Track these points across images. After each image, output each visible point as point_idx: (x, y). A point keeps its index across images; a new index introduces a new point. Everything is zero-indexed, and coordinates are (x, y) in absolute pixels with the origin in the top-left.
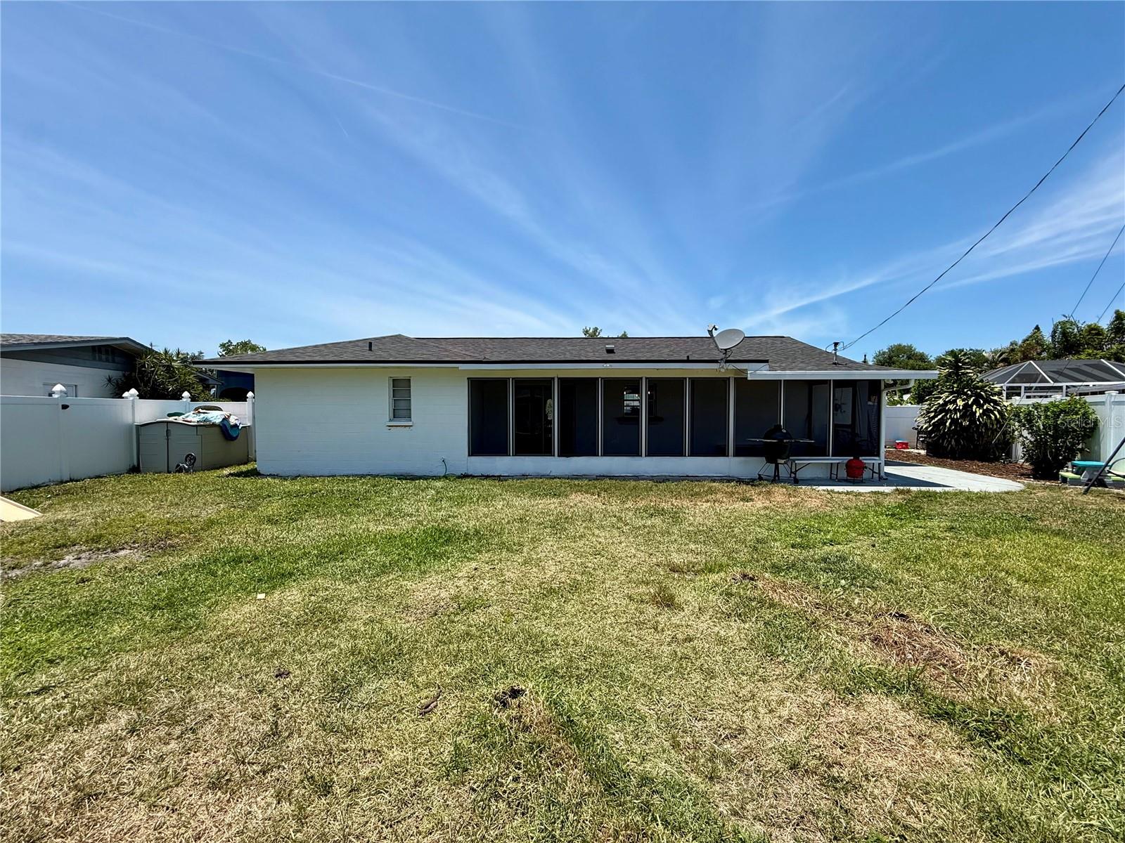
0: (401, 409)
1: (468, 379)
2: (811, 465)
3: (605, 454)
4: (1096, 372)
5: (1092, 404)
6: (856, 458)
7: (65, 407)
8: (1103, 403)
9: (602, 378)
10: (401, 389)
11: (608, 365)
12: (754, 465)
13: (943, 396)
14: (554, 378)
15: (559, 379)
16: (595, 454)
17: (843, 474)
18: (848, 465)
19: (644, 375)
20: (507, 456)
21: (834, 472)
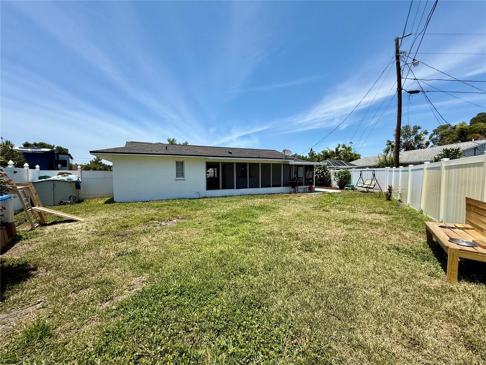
0: (180, 173)
1: (206, 162)
2: (301, 188)
3: (250, 187)
4: (339, 164)
5: (350, 171)
6: (311, 186)
7: (15, 172)
8: (352, 171)
9: (249, 163)
10: (180, 166)
11: (255, 159)
12: (288, 189)
13: (317, 169)
14: (234, 163)
15: (236, 163)
16: (247, 188)
17: (308, 190)
18: (309, 188)
19: (260, 162)
20: (219, 189)
21: (305, 190)
